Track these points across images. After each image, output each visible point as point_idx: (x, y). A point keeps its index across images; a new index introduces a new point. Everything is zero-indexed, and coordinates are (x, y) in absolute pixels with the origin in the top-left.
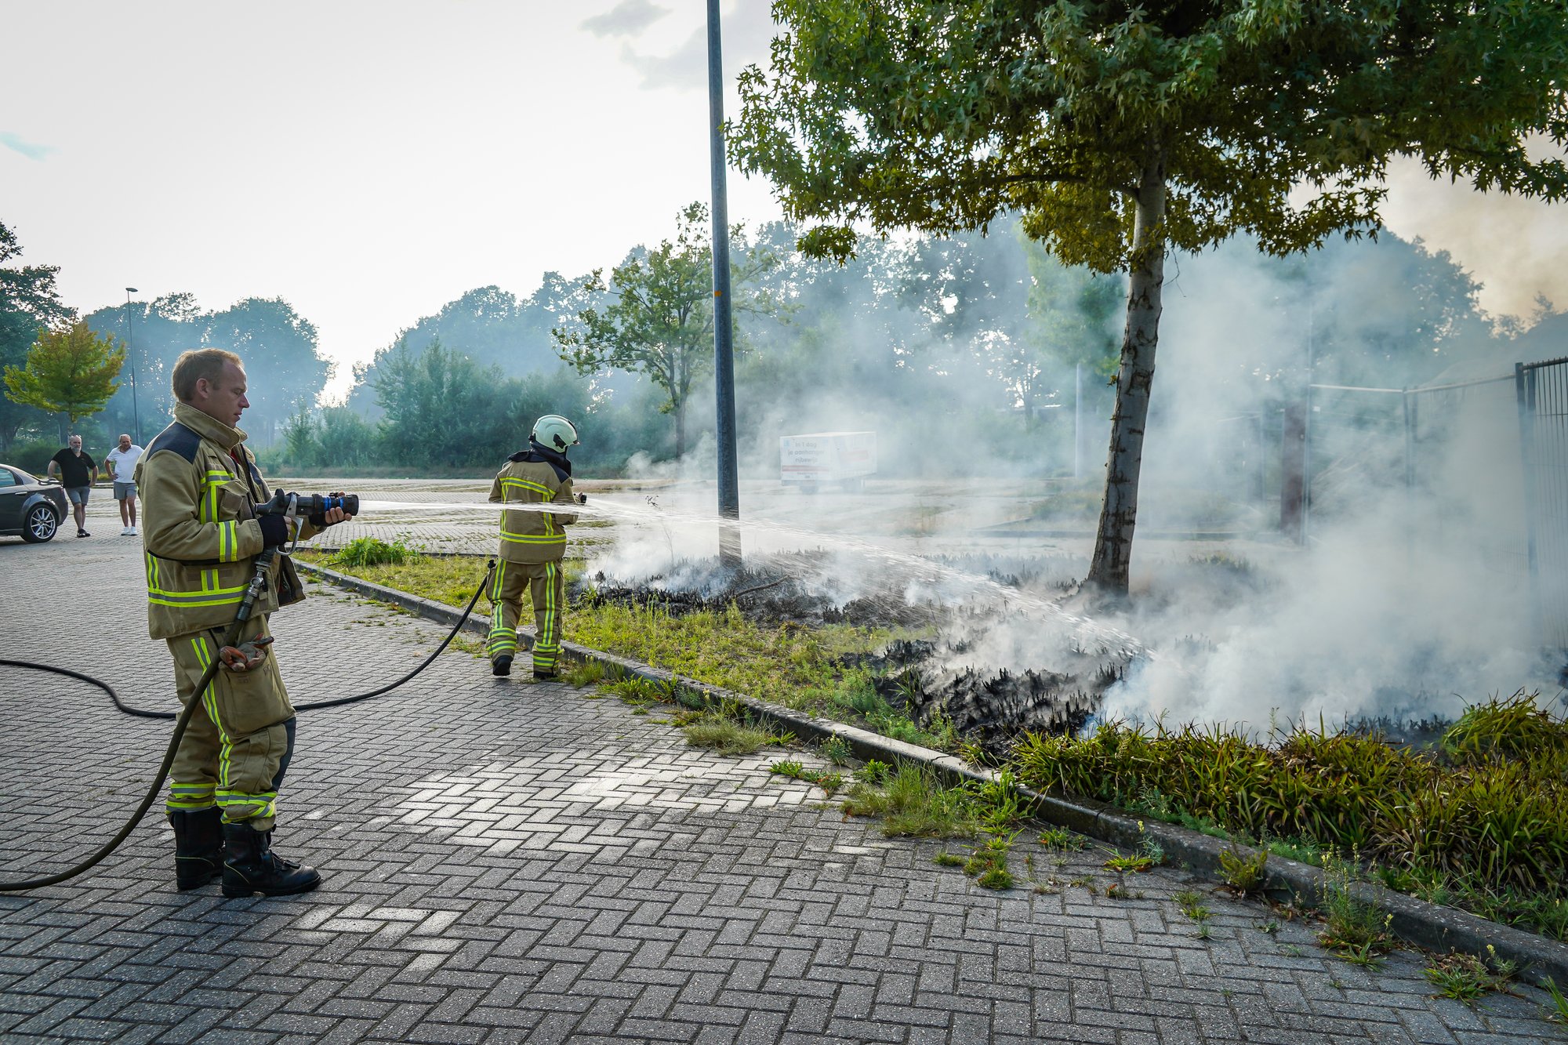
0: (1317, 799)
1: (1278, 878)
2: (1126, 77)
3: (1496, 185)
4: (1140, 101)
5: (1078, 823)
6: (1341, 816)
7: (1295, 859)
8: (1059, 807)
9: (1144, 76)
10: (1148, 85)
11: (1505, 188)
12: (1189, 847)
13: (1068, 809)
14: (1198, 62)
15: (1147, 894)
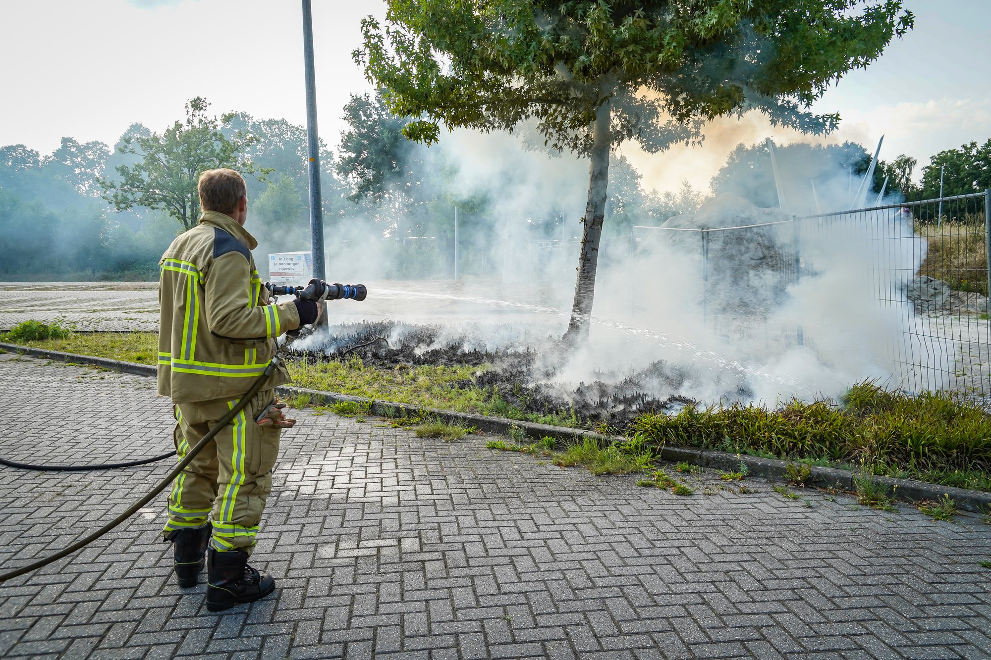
0: (814, 436)
1: (819, 475)
2: (631, 48)
3: (779, 123)
4: (636, 63)
5: (691, 459)
6: (827, 443)
7: (819, 465)
8: (676, 452)
9: (639, 49)
10: (641, 55)
11: (784, 124)
12: (762, 465)
13: (680, 453)
14: (674, 44)
15: (759, 490)
